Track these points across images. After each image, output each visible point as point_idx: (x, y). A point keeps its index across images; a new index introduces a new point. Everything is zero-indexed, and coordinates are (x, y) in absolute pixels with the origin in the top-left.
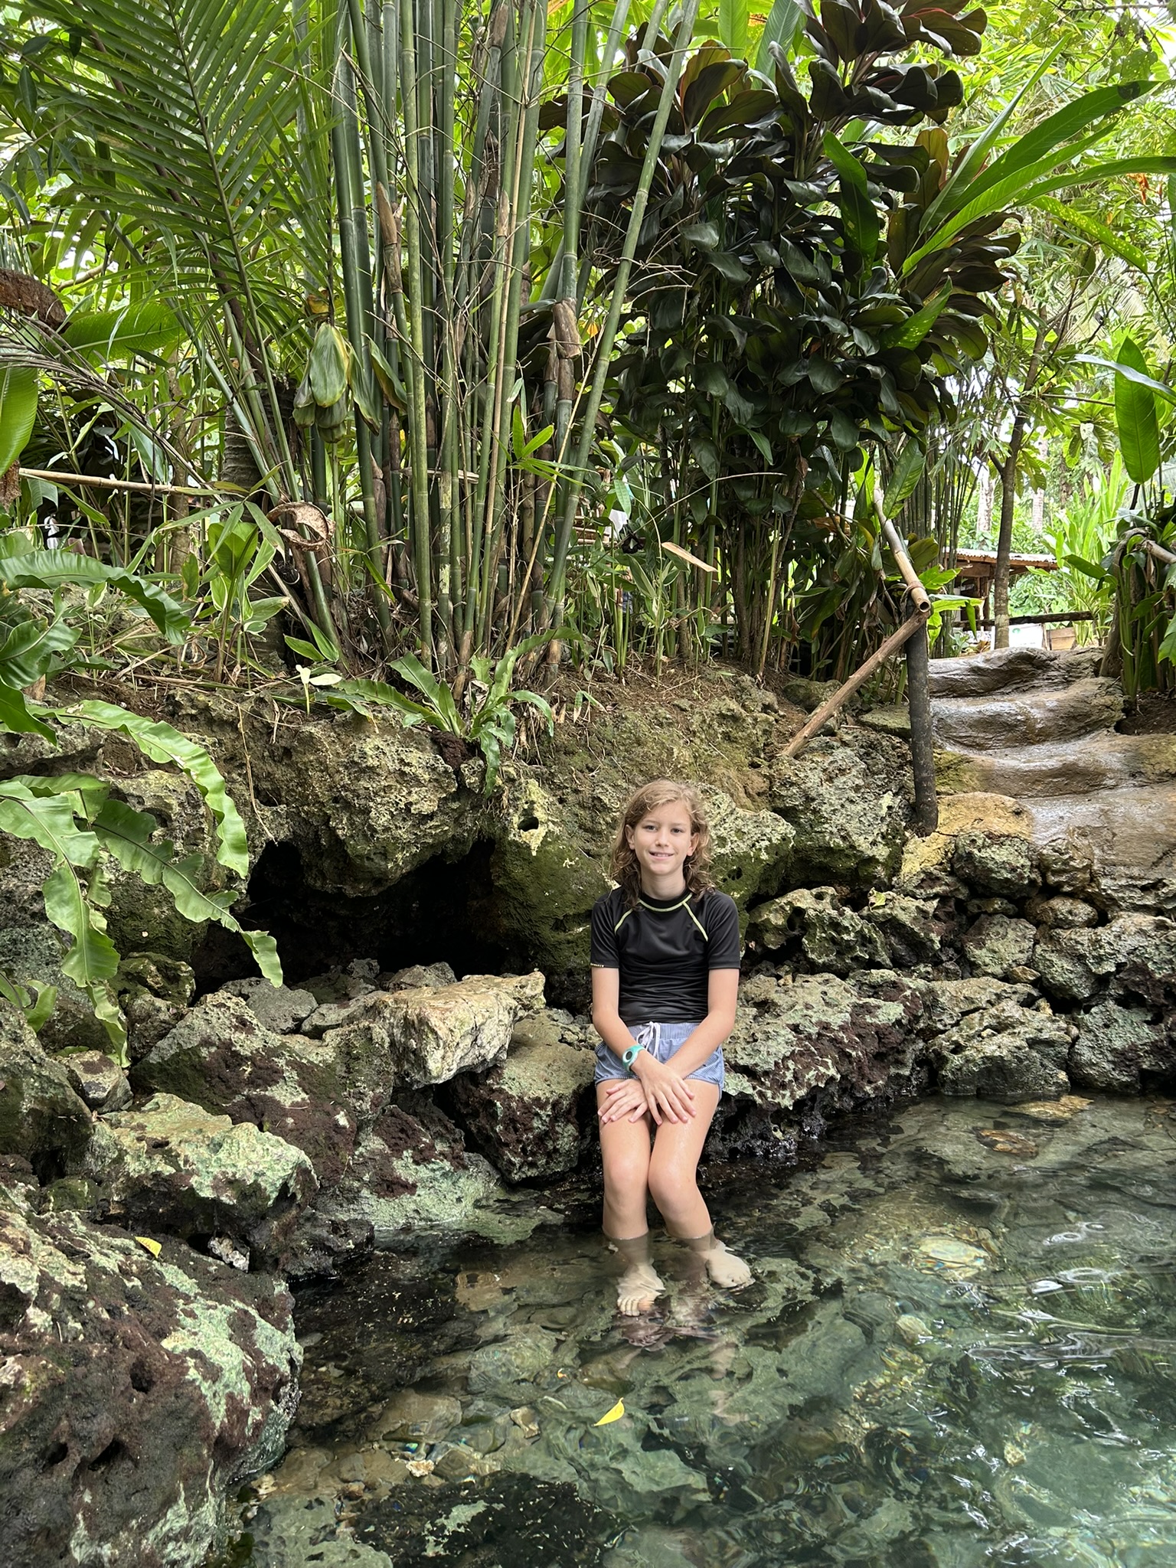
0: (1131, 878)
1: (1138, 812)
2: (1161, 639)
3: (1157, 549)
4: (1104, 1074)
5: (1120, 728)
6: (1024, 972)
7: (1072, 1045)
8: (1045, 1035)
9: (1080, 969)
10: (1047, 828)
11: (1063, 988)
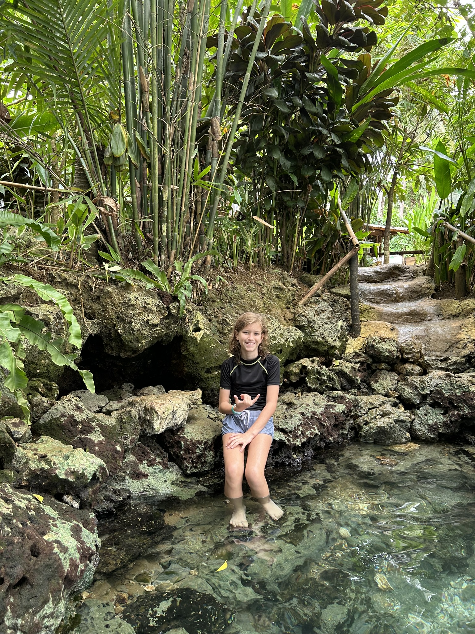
0: (437, 356)
1: (439, 330)
2: (450, 261)
3: (449, 226)
4: (424, 434)
5: (433, 297)
6: (393, 393)
7: (412, 422)
8: (401, 418)
9: (415, 392)
10: (404, 336)
11: (409, 400)
